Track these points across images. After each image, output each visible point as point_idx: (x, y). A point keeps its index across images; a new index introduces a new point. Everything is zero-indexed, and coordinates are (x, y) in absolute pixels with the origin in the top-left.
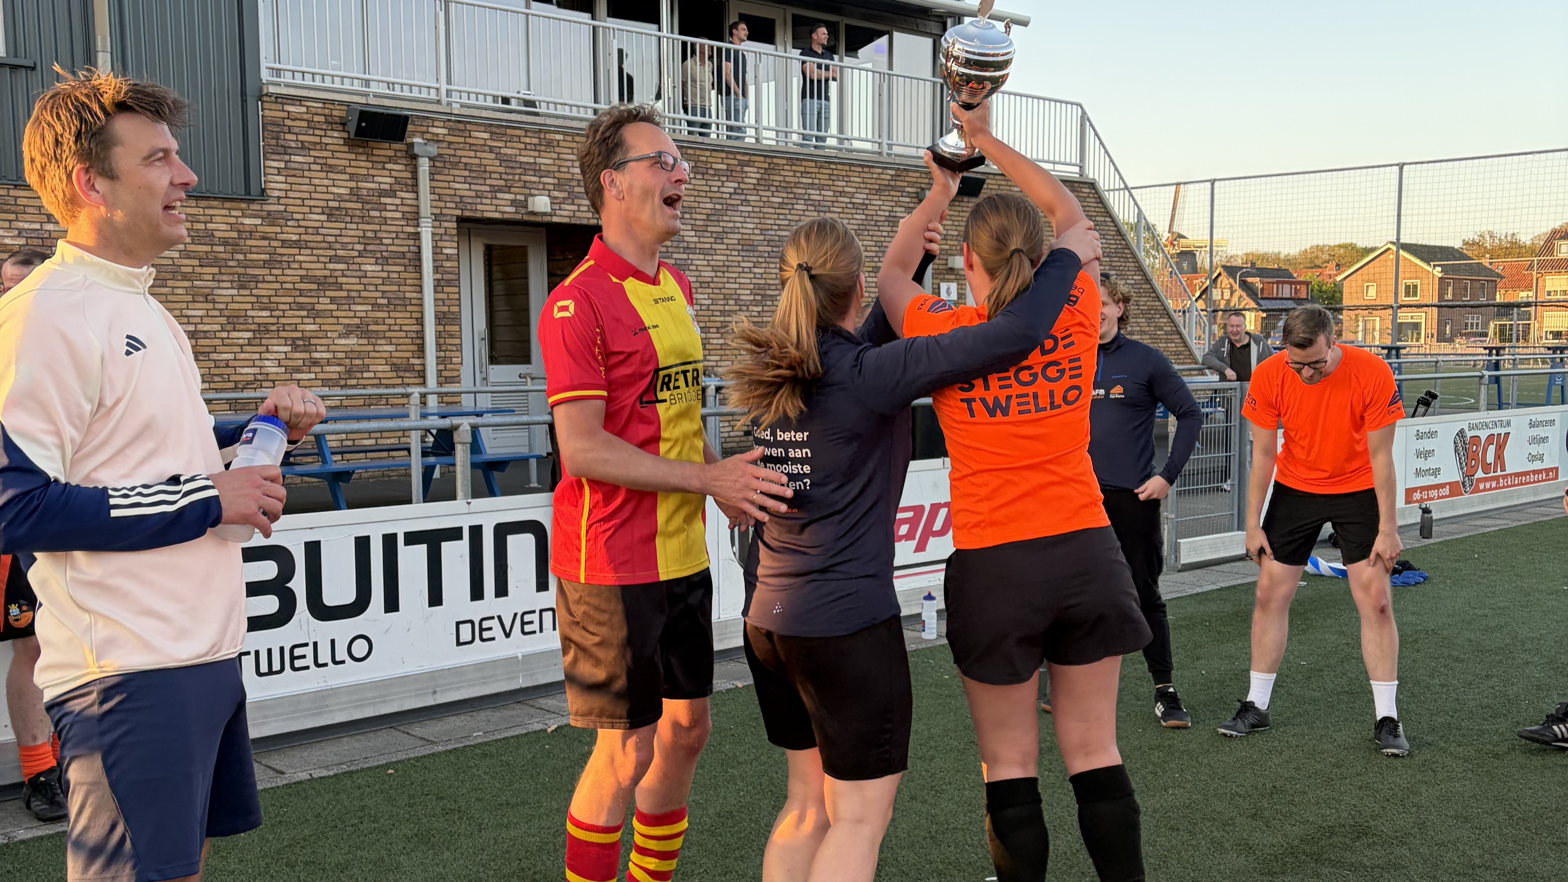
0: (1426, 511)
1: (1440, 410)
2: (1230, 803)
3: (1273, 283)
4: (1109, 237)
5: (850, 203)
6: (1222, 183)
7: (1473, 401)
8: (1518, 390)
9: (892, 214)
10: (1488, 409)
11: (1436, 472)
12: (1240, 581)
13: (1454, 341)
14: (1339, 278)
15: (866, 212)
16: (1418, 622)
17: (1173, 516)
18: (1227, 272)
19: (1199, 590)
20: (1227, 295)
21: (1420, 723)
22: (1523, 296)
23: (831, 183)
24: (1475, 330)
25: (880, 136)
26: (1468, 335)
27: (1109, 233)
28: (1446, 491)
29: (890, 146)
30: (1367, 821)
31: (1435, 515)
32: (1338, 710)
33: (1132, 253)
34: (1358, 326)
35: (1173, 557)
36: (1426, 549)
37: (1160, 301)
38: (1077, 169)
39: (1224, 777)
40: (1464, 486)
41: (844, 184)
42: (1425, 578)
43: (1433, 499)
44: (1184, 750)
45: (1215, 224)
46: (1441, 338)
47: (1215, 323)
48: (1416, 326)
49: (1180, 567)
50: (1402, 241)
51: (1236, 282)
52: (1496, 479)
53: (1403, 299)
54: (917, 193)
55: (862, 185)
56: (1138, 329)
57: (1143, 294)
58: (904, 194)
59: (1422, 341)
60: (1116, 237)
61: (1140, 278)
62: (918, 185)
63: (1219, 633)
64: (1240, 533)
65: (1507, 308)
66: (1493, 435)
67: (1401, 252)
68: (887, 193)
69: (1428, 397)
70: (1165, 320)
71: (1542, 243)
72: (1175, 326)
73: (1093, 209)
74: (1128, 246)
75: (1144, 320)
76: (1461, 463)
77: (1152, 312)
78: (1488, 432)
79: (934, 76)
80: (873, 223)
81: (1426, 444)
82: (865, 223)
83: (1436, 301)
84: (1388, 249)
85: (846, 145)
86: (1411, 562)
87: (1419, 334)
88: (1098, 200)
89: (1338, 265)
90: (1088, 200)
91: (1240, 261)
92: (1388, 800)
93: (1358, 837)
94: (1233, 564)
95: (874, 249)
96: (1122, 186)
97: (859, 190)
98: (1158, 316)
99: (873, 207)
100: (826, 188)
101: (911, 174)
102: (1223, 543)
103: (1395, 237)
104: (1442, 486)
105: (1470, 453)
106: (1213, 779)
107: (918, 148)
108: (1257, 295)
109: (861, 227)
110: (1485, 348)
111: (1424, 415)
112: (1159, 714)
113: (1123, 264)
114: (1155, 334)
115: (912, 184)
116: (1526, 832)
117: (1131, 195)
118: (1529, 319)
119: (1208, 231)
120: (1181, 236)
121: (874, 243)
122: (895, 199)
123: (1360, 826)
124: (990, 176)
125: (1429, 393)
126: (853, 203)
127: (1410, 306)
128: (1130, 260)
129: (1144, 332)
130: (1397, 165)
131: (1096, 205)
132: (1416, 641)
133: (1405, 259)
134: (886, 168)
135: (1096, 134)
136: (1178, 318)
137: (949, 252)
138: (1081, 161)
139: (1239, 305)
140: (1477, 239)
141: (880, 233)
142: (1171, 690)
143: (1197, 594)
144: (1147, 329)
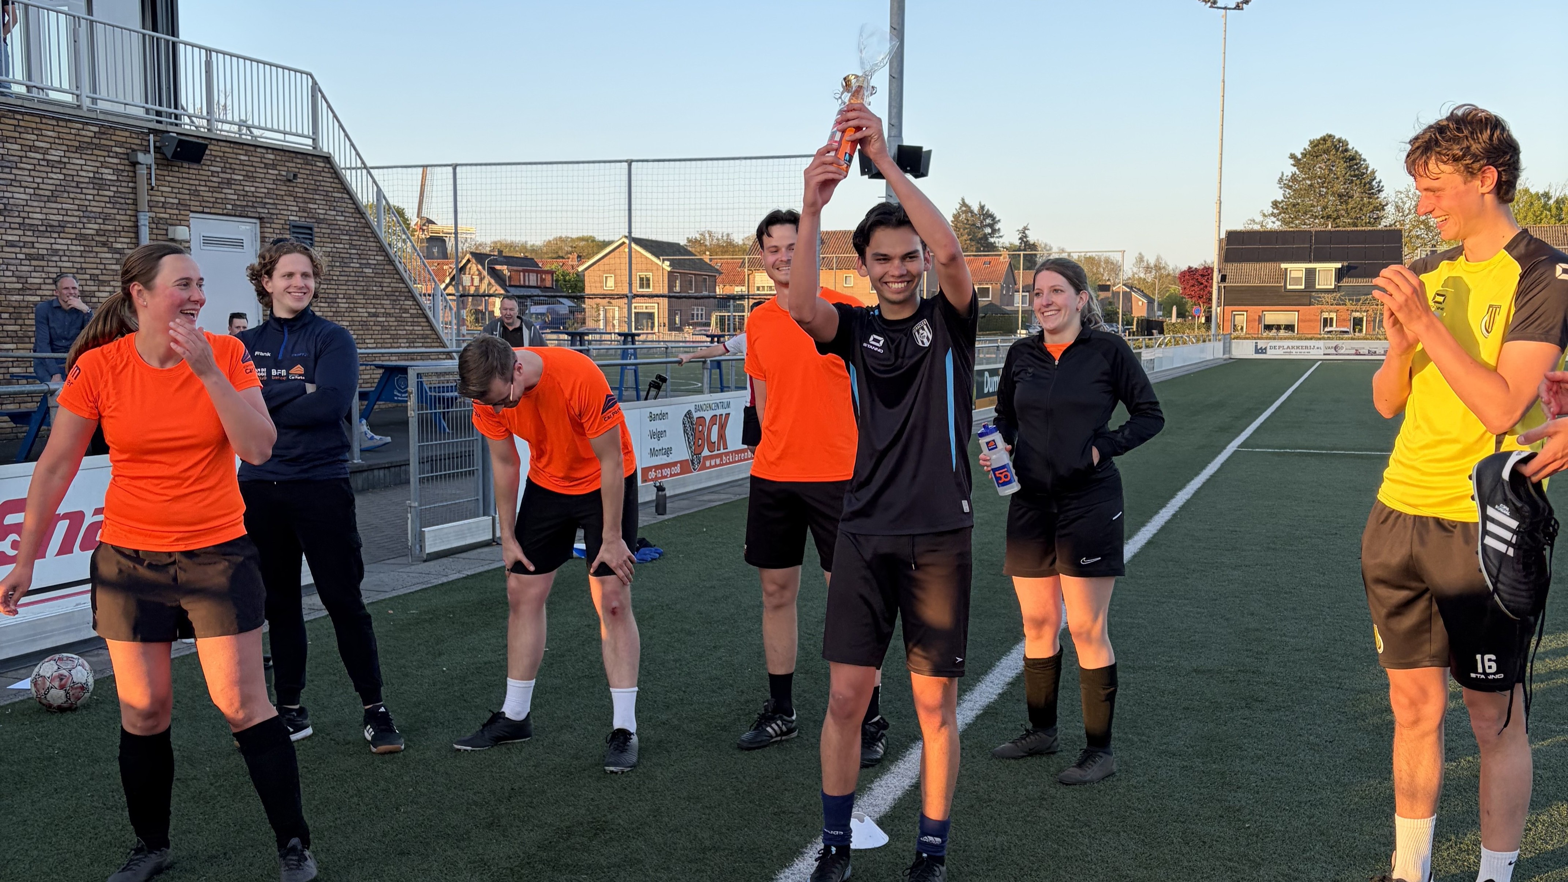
0: (660, 489)
1: (672, 393)
2: (466, 815)
3: (520, 271)
4: (347, 214)
5: (43, 160)
6: (464, 168)
7: (700, 385)
8: (736, 375)
9: (97, 176)
10: (711, 392)
11: (668, 451)
12: (486, 568)
13: (683, 331)
14: (580, 269)
15: (64, 171)
16: (654, 597)
17: (416, 504)
18: (476, 260)
19: (445, 580)
20: (476, 282)
21: (655, 702)
22: (738, 290)
23: (17, 135)
24: (700, 320)
25: (77, 87)
26: (695, 325)
27: (347, 210)
28: (677, 469)
29: (94, 101)
30: (605, 816)
31: (668, 493)
32: (578, 697)
33: (372, 233)
34: (599, 314)
35: (418, 546)
36: (661, 525)
37: (404, 283)
38: (310, 142)
39: (461, 785)
40: (693, 463)
41: (35, 137)
42: (660, 554)
43: (666, 477)
44: (420, 760)
45: (459, 209)
46: (672, 327)
47: (464, 308)
48: (651, 316)
49: (425, 557)
50: (633, 235)
51: (484, 269)
52: (720, 456)
53: (636, 289)
54: (127, 154)
55: (57, 141)
56: (383, 310)
57: (386, 276)
58: (111, 154)
59: (656, 330)
60: (355, 215)
61: (382, 258)
62: (128, 146)
63: (463, 625)
64: (486, 518)
65: (725, 301)
66: (716, 415)
67: (633, 245)
68: (90, 152)
69: (658, 381)
70: (411, 303)
71: (751, 243)
72: (421, 309)
73: (329, 184)
74: (368, 225)
75: (388, 302)
76: (689, 443)
77: (397, 294)
78: (712, 413)
79: (144, 28)
80: (74, 184)
81: (658, 425)
82: (63, 183)
83: (666, 291)
84: (624, 243)
85: (35, 93)
86: (648, 539)
87: (653, 323)
88: (334, 175)
89: (579, 257)
90: (323, 174)
91: (488, 249)
92: (625, 789)
93: (595, 834)
94: (479, 550)
95: (76, 213)
96: (359, 164)
97: (53, 146)
98: (403, 298)
99: (73, 167)
100: (10, 140)
101: (117, 132)
102: (469, 529)
103: (627, 230)
104: (674, 464)
105: (697, 434)
106: (449, 789)
107: (126, 104)
108: (504, 281)
109: (59, 188)
110: (708, 336)
111: (655, 398)
112: (369, 738)
113: (364, 243)
114: (401, 317)
115: (121, 145)
116: (751, 805)
117: (369, 172)
118: (743, 311)
119: (452, 215)
120: (430, 222)
121: (76, 207)
122: (102, 159)
123: (598, 821)
124: (213, 142)
125: (659, 377)
126: (48, 161)
127: (643, 296)
128: (372, 239)
129: (390, 314)
130: (626, 161)
131: (332, 180)
132: (652, 617)
133: (637, 251)
134: (87, 124)
135: (329, 106)
136: (426, 302)
137: (169, 221)
138: (313, 133)
139: (489, 290)
140: (698, 237)
141: (83, 196)
142: (382, 709)
143: (442, 584)
144: (393, 311)
